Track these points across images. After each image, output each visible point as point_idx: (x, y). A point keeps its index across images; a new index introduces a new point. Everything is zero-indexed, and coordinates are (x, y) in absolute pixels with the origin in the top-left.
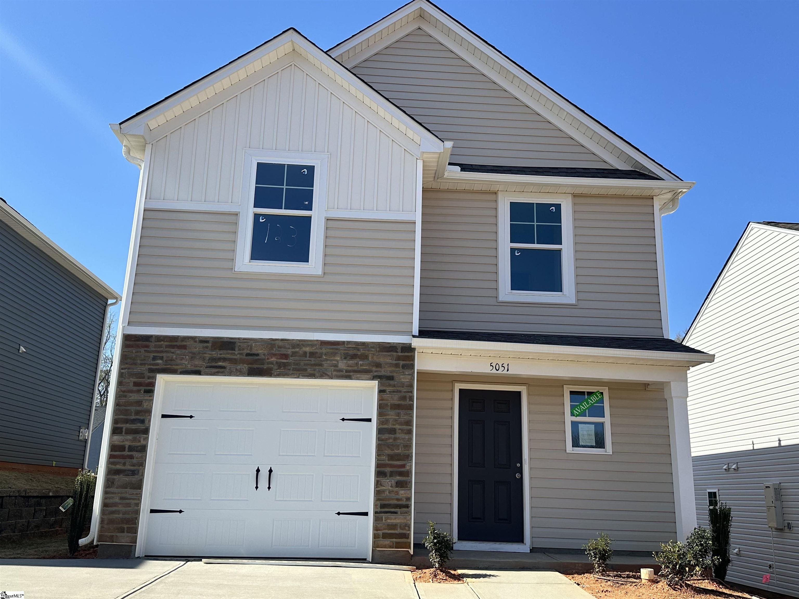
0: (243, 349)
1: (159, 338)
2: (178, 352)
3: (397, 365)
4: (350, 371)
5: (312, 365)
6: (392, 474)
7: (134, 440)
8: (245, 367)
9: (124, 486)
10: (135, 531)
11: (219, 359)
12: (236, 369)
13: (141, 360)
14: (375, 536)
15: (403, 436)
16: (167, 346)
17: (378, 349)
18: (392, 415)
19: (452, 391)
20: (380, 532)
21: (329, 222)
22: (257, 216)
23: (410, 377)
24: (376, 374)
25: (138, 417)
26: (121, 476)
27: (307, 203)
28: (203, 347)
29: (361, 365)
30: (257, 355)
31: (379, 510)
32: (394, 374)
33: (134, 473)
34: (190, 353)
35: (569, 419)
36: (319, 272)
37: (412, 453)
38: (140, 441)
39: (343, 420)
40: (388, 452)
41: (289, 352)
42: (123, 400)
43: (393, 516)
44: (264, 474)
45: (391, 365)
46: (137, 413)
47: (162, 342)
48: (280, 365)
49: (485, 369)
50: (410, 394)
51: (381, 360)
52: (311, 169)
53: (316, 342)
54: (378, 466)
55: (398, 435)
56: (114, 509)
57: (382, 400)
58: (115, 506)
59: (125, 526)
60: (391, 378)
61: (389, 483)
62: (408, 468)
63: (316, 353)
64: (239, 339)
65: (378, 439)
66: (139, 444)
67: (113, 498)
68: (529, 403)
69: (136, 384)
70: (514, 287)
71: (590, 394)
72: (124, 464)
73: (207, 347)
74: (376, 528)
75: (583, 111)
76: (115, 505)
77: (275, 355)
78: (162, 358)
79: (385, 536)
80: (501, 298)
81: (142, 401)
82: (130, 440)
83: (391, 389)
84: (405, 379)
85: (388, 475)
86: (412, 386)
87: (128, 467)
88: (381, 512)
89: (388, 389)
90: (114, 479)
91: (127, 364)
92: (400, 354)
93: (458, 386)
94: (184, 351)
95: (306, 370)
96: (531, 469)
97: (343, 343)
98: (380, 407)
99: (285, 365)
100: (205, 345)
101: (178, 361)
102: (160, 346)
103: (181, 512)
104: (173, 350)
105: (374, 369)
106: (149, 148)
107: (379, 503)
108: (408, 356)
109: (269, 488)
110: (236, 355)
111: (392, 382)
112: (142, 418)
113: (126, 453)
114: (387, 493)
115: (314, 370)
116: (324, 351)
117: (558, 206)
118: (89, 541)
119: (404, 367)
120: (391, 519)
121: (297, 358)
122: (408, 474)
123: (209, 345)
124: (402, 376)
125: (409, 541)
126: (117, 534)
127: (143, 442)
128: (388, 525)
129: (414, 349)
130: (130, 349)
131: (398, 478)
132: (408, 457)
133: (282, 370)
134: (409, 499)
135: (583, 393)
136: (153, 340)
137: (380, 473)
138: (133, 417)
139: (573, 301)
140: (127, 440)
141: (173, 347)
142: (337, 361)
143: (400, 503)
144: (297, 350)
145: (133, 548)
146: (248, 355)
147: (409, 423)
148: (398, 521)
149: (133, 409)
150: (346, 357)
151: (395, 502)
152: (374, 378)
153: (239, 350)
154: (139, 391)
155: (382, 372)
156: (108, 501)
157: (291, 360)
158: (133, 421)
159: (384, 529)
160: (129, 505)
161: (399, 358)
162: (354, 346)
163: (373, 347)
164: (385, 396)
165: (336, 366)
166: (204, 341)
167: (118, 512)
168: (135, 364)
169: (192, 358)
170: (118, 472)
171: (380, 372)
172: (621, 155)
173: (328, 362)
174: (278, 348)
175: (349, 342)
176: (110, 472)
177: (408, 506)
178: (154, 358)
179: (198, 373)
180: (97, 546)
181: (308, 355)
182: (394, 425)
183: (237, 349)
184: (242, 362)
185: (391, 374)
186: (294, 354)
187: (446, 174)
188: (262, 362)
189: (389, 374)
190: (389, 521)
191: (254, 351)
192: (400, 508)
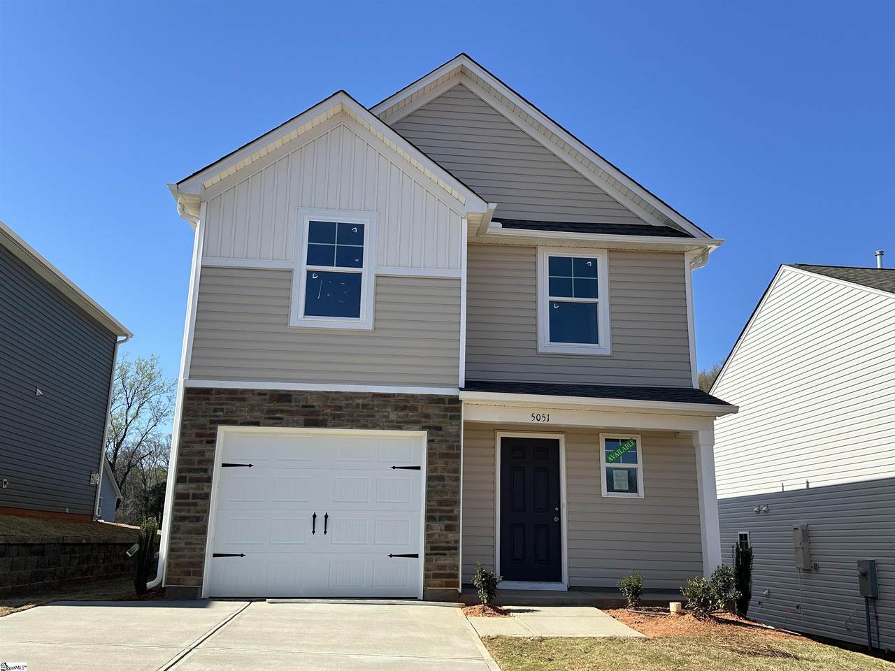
0: (299, 402)
1: (219, 391)
2: (238, 404)
3: (445, 416)
4: (400, 422)
5: (364, 416)
6: (441, 519)
7: (198, 488)
8: (302, 418)
9: (190, 532)
10: (201, 574)
11: (277, 411)
12: (293, 420)
13: (203, 412)
14: (426, 576)
15: (451, 483)
16: (227, 399)
17: (427, 401)
18: (440, 463)
19: (495, 439)
20: (431, 573)
21: (380, 279)
22: (309, 273)
23: (457, 427)
24: (425, 424)
25: (200, 466)
26: (187, 522)
27: (357, 260)
28: (262, 400)
29: (411, 416)
30: (313, 407)
31: (429, 552)
32: (442, 425)
33: (198, 519)
34: (249, 405)
35: (604, 465)
36: (370, 327)
37: (460, 498)
38: (203, 489)
39: (394, 468)
40: (437, 498)
41: (343, 404)
42: (186, 451)
43: (442, 558)
44: (321, 519)
45: (439, 416)
46: (200, 462)
47: (223, 395)
48: (334, 417)
49: (526, 418)
50: (457, 443)
51: (430, 411)
52: (361, 227)
53: (368, 395)
54: (428, 511)
55: (446, 482)
56: (180, 553)
57: (431, 449)
58: (181, 551)
59: (191, 569)
60: (439, 428)
61: (438, 527)
62: (455, 512)
63: (369, 404)
64: (295, 391)
65: (428, 486)
66: (202, 492)
67: (179, 543)
68: (567, 451)
69: (198, 435)
70: (553, 338)
71: (624, 441)
72: (189, 511)
73: (265, 400)
74: (426, 569)
75: (618, 170)
76: (181, 549)
77: (330, 406)
78: (222, 410)
79: (436, 576)
80: (540, 350)
81: (204, 452)
82: (194, 488)
83: (439, 439)
84: (452, 430)
85: (437, 520)
86: (459, 436)
87: (192, 514)
88: (431, 554)
89: (438, 439)
90: (179, 526)
91: (189, 415)
92: (447, 406)
93: (500, 435)
94: (243, 403)
95: (359, 421)
96: (568, 512)
97: (394, 395)
98: (430, 455)
99: (339, 416)
100: (264, 397)
101: (239, 413)
102: (221, 399)
103: (242, 555)
104: (232, 402)
105: (423, 420)
106: (204, 206)
107: (429, 545)
108: (455, 408)
109: (325, 532)
110: (293, 406)
111: (440, 433)
112: (204, 467)
113: (190, 501)
114: (437, 536)
115: (367, 421)
116: (376, 403)
117: (595, 261)
118: (157, 584)
119: (451, 417)
120: (441, 560)
121: (349, 410)
122: (456, 518)
123: (268, 397)
124: (450, 427)
125: (457, 580)
126: (184, 577)
127: (206, 490)
128: (438, 566)
129: (461, 401)
130: (191, 402)
131: (447, 522)
132: (456, 503)
133: (337, 421)
134: (457, 542)
135: (618, 440)
136: (214, 393)
137: (430, 518)
138: (196, 467)
139: (609, 353)
140: (190, 488)
141: (233, 399)
142: (388, 412)
143: (450, 545)
144: (351, 402)
145: (199, 590)
146: (303, 406)
147: (457, 471)
148: (447, 562)
149: (196, 458)
150: (396, 408)
151: (444, 545)
152: (423, 429)
153: (296, 402)
154: (201, 442)
155: (431, 423)
156: (174, 546)
157: (345, 412)
158: (196, 470)
159: (435, 570)
160: (194, 550)
161: (446, 410)
162: (404, 398)
163: (422, 399)
164: (435, 445)
165: (388, 417)
166: (262, 393)
167: (184, 556)
168: (197, 416)
169: (251, 410)
170: (183, 519)
171: (429, 422)
172: (654, 212)
173: (380, 413)
174: (333, 399)
175: (399, 395)
176: (175, 519)
177: (456, 548)
178: (215, 410)
179: (257, 424)
180: (165, 588)
181: (361, 407)
182: (441, 472)
183: (293, 401)
184: (298, 413)
185: (439, 425)
186: (347, 406)
187: (488, 230)
188: (317, 413)
189: (437, 424)
190: (438, 562)
191: (310, 403)
192: (449, 550)
